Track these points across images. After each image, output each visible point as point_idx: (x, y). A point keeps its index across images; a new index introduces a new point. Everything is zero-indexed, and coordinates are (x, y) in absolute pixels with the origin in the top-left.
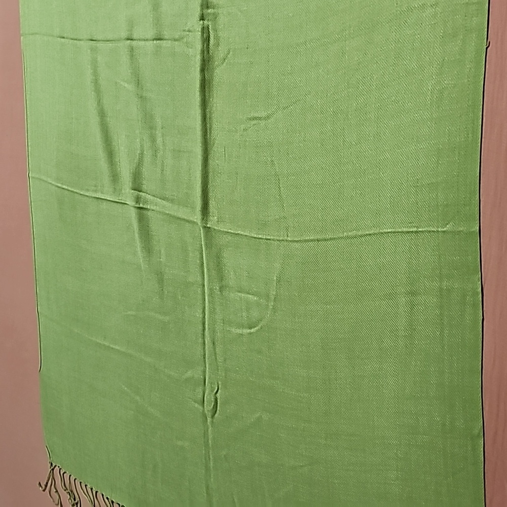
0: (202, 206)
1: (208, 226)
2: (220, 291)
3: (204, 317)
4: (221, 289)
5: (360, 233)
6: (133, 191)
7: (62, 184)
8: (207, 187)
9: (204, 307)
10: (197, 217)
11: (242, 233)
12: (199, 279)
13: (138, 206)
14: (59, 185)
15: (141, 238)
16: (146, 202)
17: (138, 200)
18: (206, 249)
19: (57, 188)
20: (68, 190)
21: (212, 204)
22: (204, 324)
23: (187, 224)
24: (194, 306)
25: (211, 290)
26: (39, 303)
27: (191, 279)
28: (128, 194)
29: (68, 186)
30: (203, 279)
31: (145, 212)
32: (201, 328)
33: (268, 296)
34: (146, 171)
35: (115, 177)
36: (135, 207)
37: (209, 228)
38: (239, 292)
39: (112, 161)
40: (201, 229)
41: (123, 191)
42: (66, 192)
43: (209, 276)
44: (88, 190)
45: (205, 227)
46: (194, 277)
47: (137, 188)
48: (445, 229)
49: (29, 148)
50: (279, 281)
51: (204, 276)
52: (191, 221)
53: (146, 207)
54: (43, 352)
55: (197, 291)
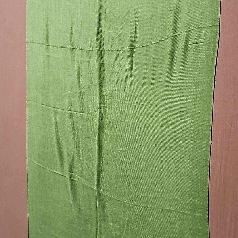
0: (97, 184)
1: (100, 192)
2: (104, 221)
3: (97, 231)
4: (104, 220)
5: (161, 208)
6: (69, 173)
7: (40, 164)
8: (100, 175)
9: (97, 226)
10: (95, 188)
11: (114, 197)
12: (95, 214)
13: (71, 179)
14: (39, 165)
15: (71, 193)
16: (74, 177)
17: (71, 176)
18: (98, 202)
19: (38, 166)
20: (43, 167)
21: (102, 183)
22: (97, 234)
23: (91, 190)
24: (93, 225)
25: (100, 219)
26: (29, 212)
27: (92, 213)
28: (67, 174)
29: (42, 166)
30: (97, 214)
31: (74, 182)
32: (95, 235)
33: (123, 226)
34: (75, 164)
35: (62, 165)
37: (100, 193)
38: (112, 222)
39: (61, 158)
40: (97, 193)
41: (65, 171)
42: (42, 168)
43: (99, 214)
44: (51, 169)
45: (98, 193)
46: (93, 213)
47: (71, 171)
48: (195, 214)
49: (28, 147)
50: (128, 221)
51: (97, 213)
52: (93, 189)
53: (74, 180)
54: (30, 233)
55: (94, 219)
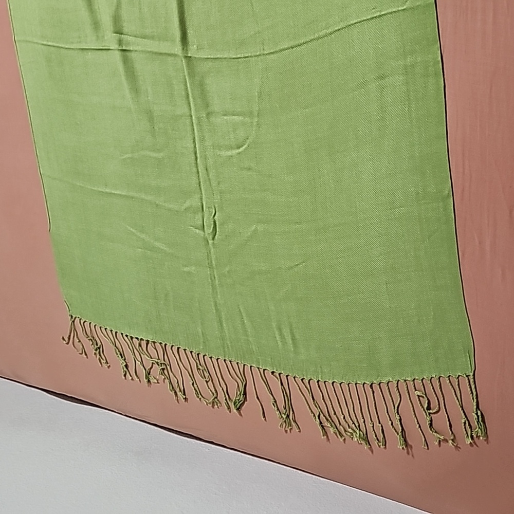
0: (181, 36)
1: (189, 55)
2: (207, 119)
3: (195, 147)
4: (208, 114)
5: (330, 30)
6: (115, 34)
7: (47, 41)
8: (184, 16)
9: (194, 138)
10: (178, 49)
11: (221, 56)
12: (186, 110)
13: (120, 48)
14: (45, 43)
15: (127, 80)
16: (128, 44)
17: (120, 42)
18: (190, 79)
19: (43, 47)
20: (54, 46)
21: (190, 32)
22: (196, 153)
23: (170, 59)
24: (185, 137)
25: (198, 119)
26: (40, 165)
27: (179, 112)
28: (110, 40)
29: (53, 42)
30: (190, 109)
31: (128, 54)
32: (193, 157)
33: (251, 113)
34: (125, 14)
35: (96, 25)
36: (119, 50)
37: (190, 57)
38: (225, 115)
39: (91, 9)
40: (183, 59)
41: (106, 38)
42: (52, 49)
43: (195, 105)
44: (72, 43)
45: (186, 57)
46: (182, 110)
47: (119, 32)
48: (405, 7)
49: (12, 12)
50: (260, 94)
51: (190, 106)
52: (172, 54)
53: (129, 49)
54: (51, 211)
55: (186, 123)
